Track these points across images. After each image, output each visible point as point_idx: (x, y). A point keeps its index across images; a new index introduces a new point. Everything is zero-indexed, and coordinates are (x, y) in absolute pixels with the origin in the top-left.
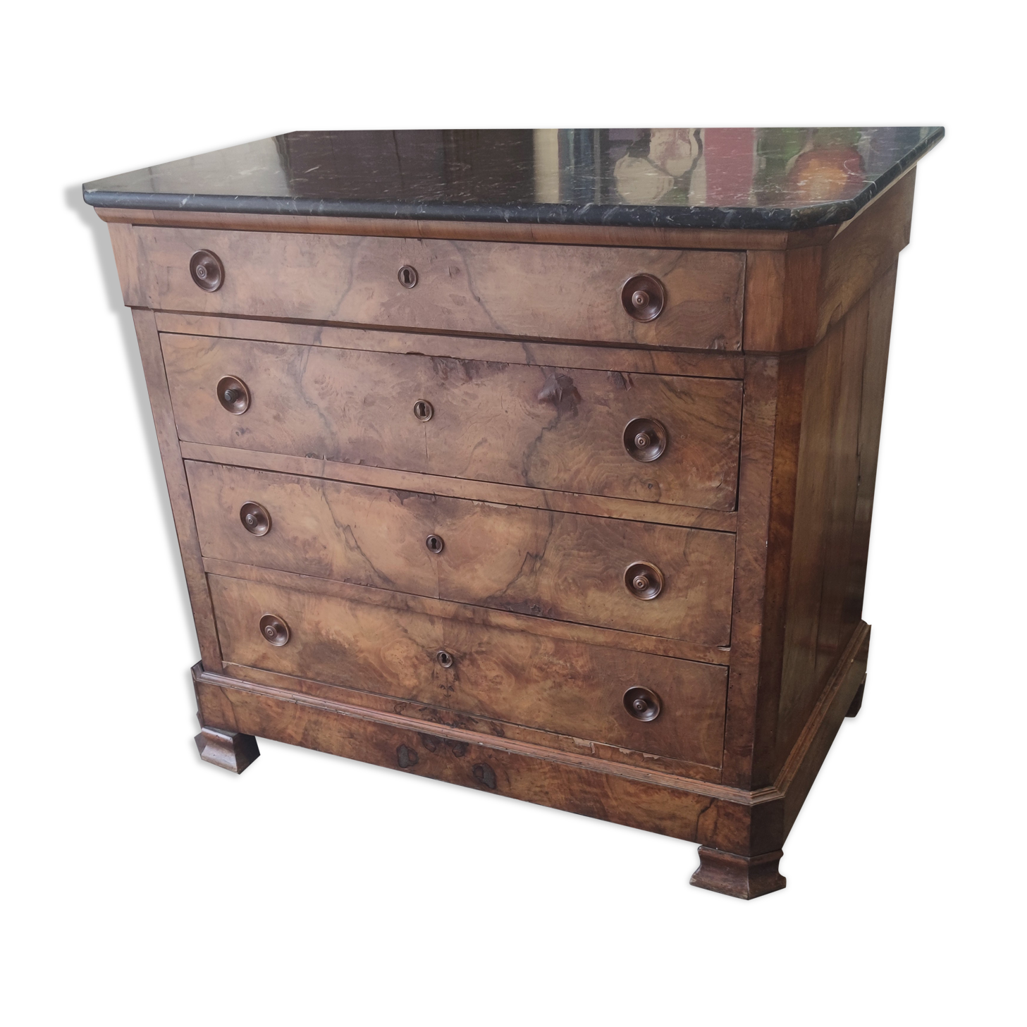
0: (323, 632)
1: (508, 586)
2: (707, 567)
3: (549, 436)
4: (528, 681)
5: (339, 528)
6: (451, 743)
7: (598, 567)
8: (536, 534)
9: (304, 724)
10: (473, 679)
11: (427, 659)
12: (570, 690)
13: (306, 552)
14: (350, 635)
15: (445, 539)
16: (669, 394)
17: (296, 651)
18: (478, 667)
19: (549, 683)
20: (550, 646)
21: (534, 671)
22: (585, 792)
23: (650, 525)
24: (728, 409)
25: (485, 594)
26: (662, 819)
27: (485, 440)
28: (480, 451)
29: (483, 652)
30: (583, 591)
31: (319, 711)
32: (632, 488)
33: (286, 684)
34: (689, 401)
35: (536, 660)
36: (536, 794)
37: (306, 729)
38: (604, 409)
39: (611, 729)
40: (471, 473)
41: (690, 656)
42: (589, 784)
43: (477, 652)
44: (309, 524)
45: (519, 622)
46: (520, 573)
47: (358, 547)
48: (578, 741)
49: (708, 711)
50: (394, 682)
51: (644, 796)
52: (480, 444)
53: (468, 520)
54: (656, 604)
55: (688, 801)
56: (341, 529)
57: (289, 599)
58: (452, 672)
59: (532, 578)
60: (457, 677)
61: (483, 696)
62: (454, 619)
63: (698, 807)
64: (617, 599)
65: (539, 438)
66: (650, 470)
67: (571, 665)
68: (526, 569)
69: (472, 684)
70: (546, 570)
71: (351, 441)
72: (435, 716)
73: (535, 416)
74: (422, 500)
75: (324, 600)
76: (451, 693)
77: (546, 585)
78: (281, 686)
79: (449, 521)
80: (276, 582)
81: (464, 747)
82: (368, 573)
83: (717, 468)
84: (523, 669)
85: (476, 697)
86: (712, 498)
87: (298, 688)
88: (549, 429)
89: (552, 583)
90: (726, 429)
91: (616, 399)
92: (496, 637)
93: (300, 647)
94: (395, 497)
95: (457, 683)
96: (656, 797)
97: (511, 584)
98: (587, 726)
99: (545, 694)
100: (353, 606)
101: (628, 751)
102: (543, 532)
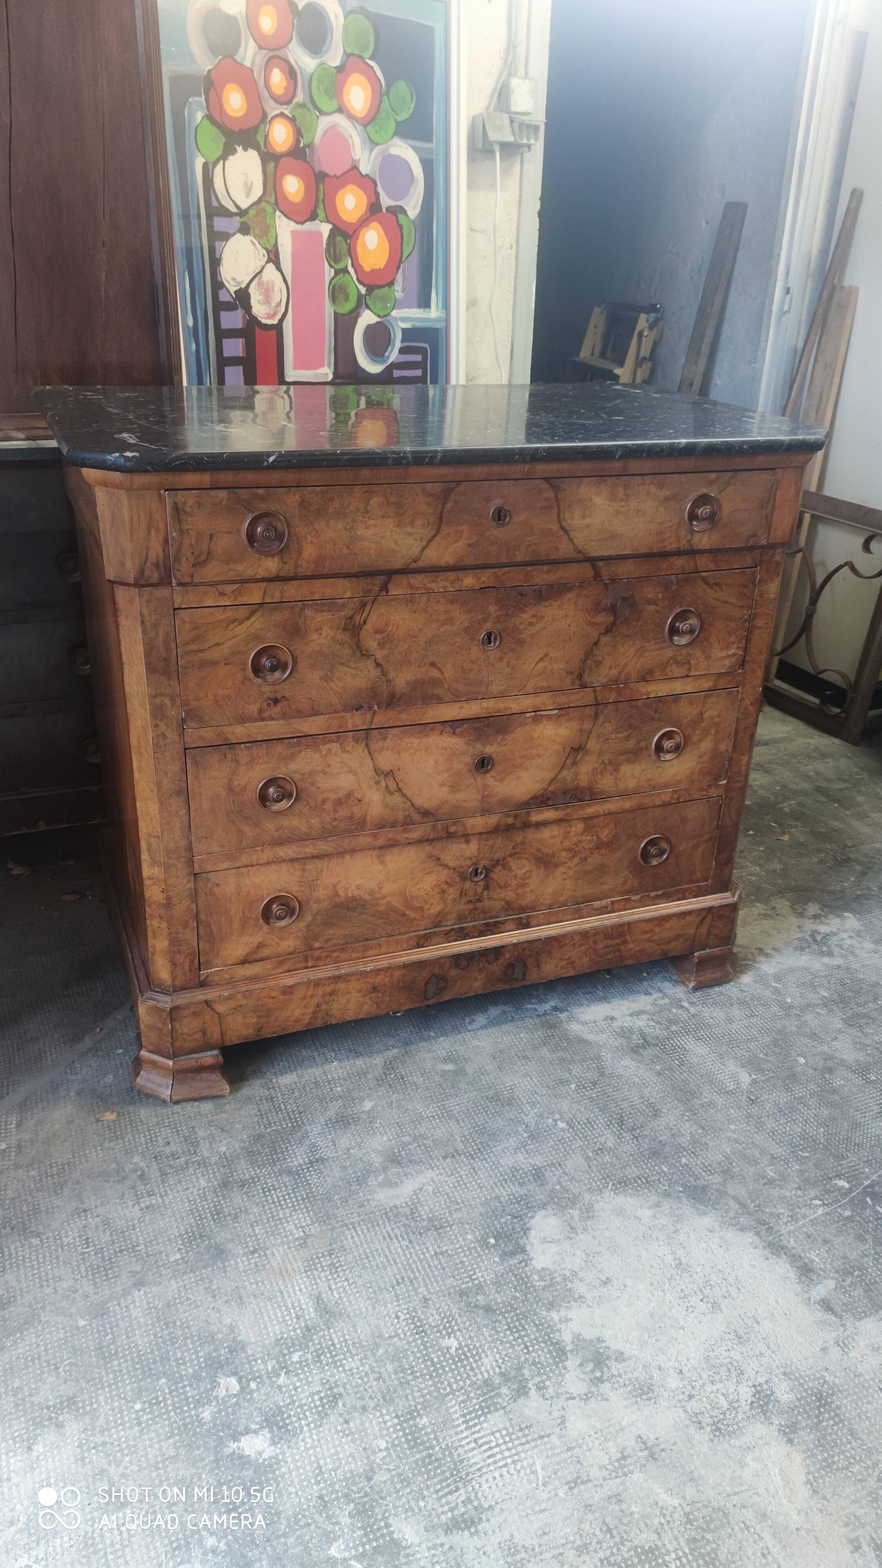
0: (341, 893)
1: (550, 784)
2: (717, 720)
3: (604, 640)
4: (556, 866)
5: (379, 775)
6: (484, 953)
7: (631, 744)
8: (581, 731)
9: (315, 1000)
10: (502, 883)
11: (457, 880)
12: (596, 859)
13: (335, 811)
14: (373, 885)
15: (494, 756)
16: (704, 586)
17: (302, 925)
18: (510, 870)
19: (576, 860)
20: (580, 826)
21: (564, 854)
22: (608, 947)
23: (676, 698)
24: (746, 591)
25: (526, 797)
26: (670, 942)
27: (546, 655)
28: (541, 665)
29: (516, 853)
30: (616, 767)
31: (337, 979)
32: (668, 669)
33: (286, 967)
34: (718, 589)
35: (567, 844)
36: (562, 968)
37: (318, 1006)
38: (652, 608)
39: (625, 882)
40: (530, 687)
41: (696, 797)
42: (611, 937)
43: (511, 855)
44: (345, 782)
45: (558, 813)
46: (563, 768)
47: (400, 789)
48: (597, 904)
49: (705, 838)
50: (418, 916)
51: (657, 929)
52: (541, 659)
53: (519, 734)
54: (675, 762)
55: (689, 918)
56: (382, 777)
57: (304, 870)
58: (482, 884)
59: (573, 770)
60: (487, 887)
61: (509, 895)
62: (496, 830)
63: (698, 920)
64: (643, 767)
65: (596, 643)
66: (684, 651)
67: (598, 838)
68: (568, 762)
69: (500, 887)
70: (587, 758)
71: (408, 683)
72: (463, 934)
73: (593, 625)
74: (476, 725)
75: (348, 857)
76: (479, 905)
77: (585, 771)
78: (280, 970)
79: (499, 738)
80: (294, 856)
81: (498, 951)
82: (407, 813)
83: (733, 639)
84: (553, 856)
85: (504, 899)
86: (727, 663)
87: (303, 965)
88: (605, 634)
89: (590, 769)
90: (742, 607)
91: (664, 598)
92: (532, 835)
93: (310, 918)
94: (448, 729)
95: (486, 893)
96: (667, 925)
97: (553, 780)
98: (605, 887)
99: (571, 873)
100: (382, 852)
101: (638, 897)
102: (587, 725)
